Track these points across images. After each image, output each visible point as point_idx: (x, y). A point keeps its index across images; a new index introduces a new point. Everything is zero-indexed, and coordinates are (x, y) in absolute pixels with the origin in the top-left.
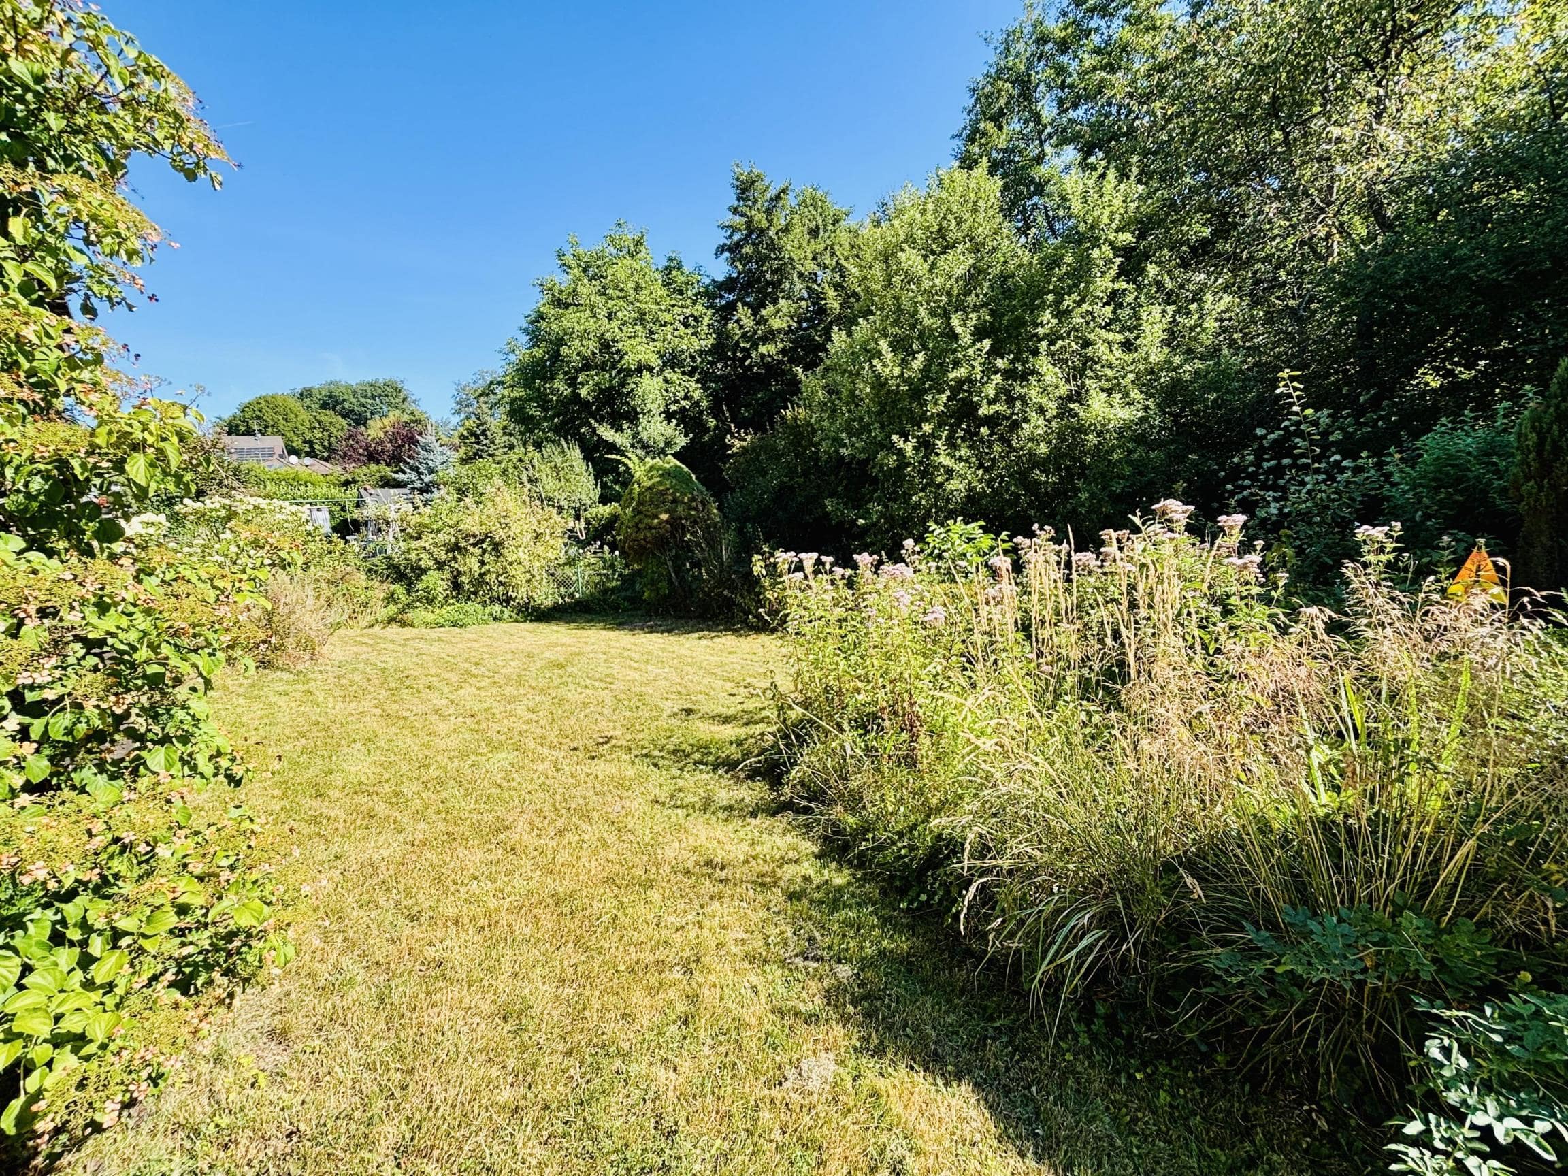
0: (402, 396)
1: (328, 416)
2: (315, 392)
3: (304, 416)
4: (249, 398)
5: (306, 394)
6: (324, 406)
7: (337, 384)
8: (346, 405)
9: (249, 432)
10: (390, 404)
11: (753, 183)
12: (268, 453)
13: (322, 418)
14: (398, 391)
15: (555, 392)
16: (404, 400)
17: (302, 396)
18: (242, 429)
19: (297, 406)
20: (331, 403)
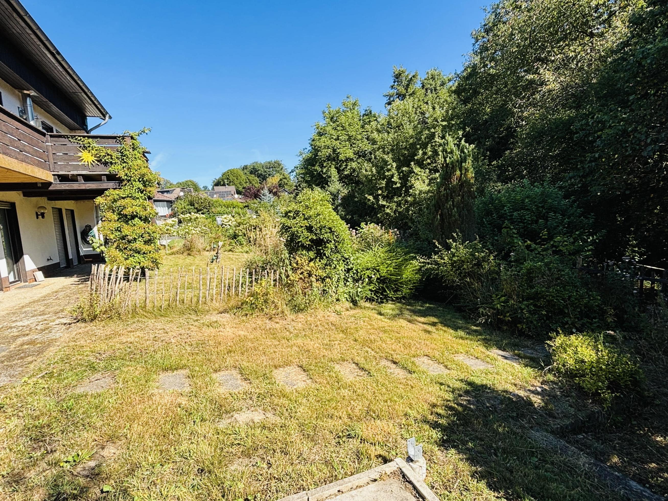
0: (281, 167)
1: (252, 177)
2: (248, 167)
3: (244, 177)
4: (225, 170)
5: (245, 168)
6: (251, 173)
7: (256, 163)
8: (259, 172)
9: (224, 185)
10: (276, 171)
11: (400, 74)
12: (229, 193)
13: (250, 178)
14: (279, 165)
15: (316, 170)
16: (282, 169)
17: (243, 169)
18: (222, 183)
19: (241, 173)
20: (254, 171)
